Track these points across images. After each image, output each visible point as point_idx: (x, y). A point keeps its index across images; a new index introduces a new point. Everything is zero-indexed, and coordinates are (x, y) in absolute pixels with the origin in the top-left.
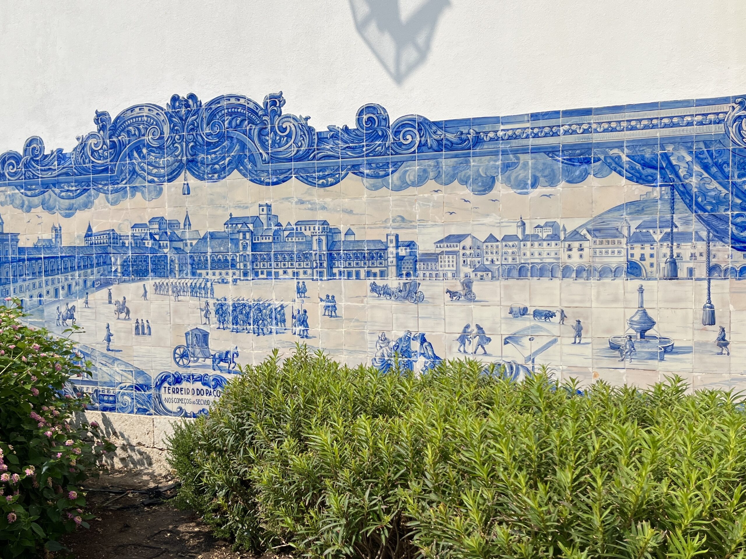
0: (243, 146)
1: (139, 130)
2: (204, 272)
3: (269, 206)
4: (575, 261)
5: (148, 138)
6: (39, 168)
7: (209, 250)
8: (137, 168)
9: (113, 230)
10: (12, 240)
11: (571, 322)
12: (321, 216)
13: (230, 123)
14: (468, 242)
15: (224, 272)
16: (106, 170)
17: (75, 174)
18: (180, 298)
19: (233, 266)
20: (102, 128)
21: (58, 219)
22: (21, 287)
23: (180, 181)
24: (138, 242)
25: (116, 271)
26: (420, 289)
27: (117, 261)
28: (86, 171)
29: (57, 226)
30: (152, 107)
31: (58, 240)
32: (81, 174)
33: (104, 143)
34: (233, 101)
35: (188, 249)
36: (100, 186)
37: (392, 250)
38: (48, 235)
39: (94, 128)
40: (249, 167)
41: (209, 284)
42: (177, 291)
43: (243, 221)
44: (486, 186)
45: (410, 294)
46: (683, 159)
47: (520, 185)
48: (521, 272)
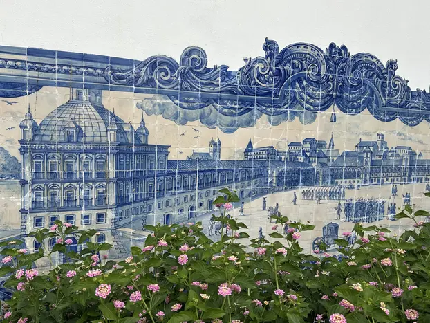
0: (372, 92)
1: (302, 64)
2: (339, 181)
3: (383, 135)
5: (308, 72)
6: (199, 80)
7: (345, 165)
8: (297, 96)
9: (272, 147)
10: (160, 152)
12: (408, 144)
13: (366, 74)
15: (352, 180)
16: (270, 94)
17: (239, 94)
18: (321, 201)
19: (359, 176)
20: (270, 55)
21: (218, 134)
22: (168, 202)
23: (329, 111)
24: (293, 158)
25: (272, 182)
27: (273, 174)
28: (251, 92)
29: (216, 140)
30: (314, 48)
31: (217, 154)
32: (245, 94)
33: (270, 69)
34: (369, 58)
35: (330, 164)
36: (264, 108)
38: (206, 149)
39: (262, 54)
40: (374, 107)
41: (342, 189)
42: (319, 196)
43: (368, 144)
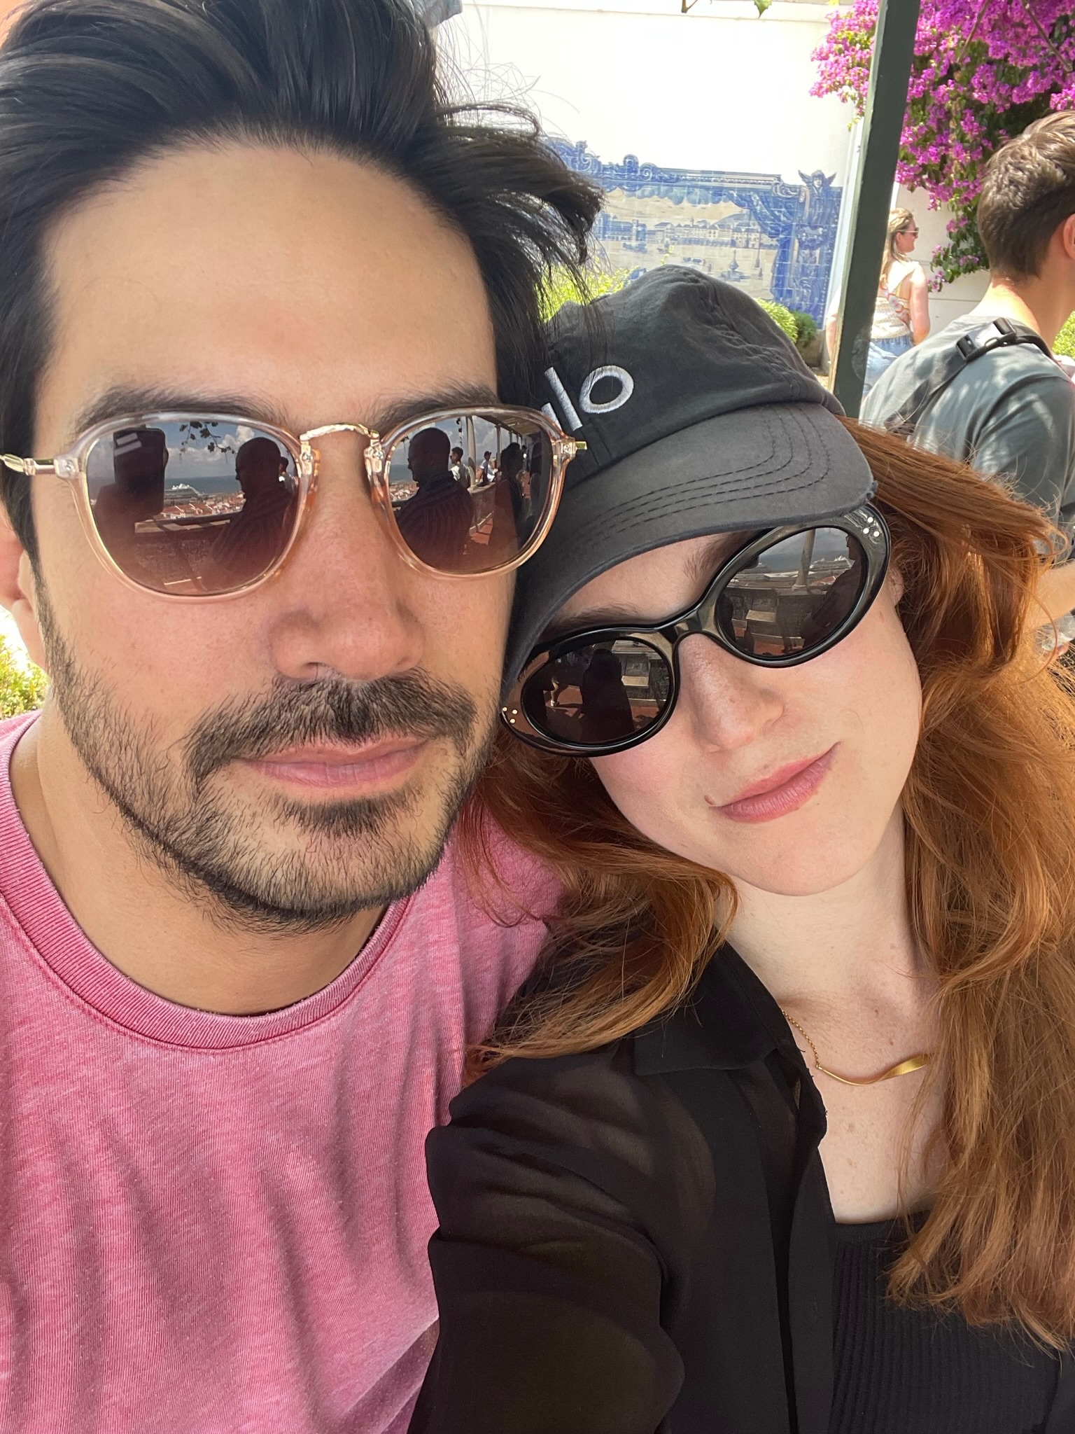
4: (712, 238)
11: (707, 265)
14: (669, 226)
26: (646, 247)
34: (560, 141)
37: (635, 227)
44: (679, 201)
45: (641, 249)
46: (755, 198)
47: (693, 202)
48: (690, 242)
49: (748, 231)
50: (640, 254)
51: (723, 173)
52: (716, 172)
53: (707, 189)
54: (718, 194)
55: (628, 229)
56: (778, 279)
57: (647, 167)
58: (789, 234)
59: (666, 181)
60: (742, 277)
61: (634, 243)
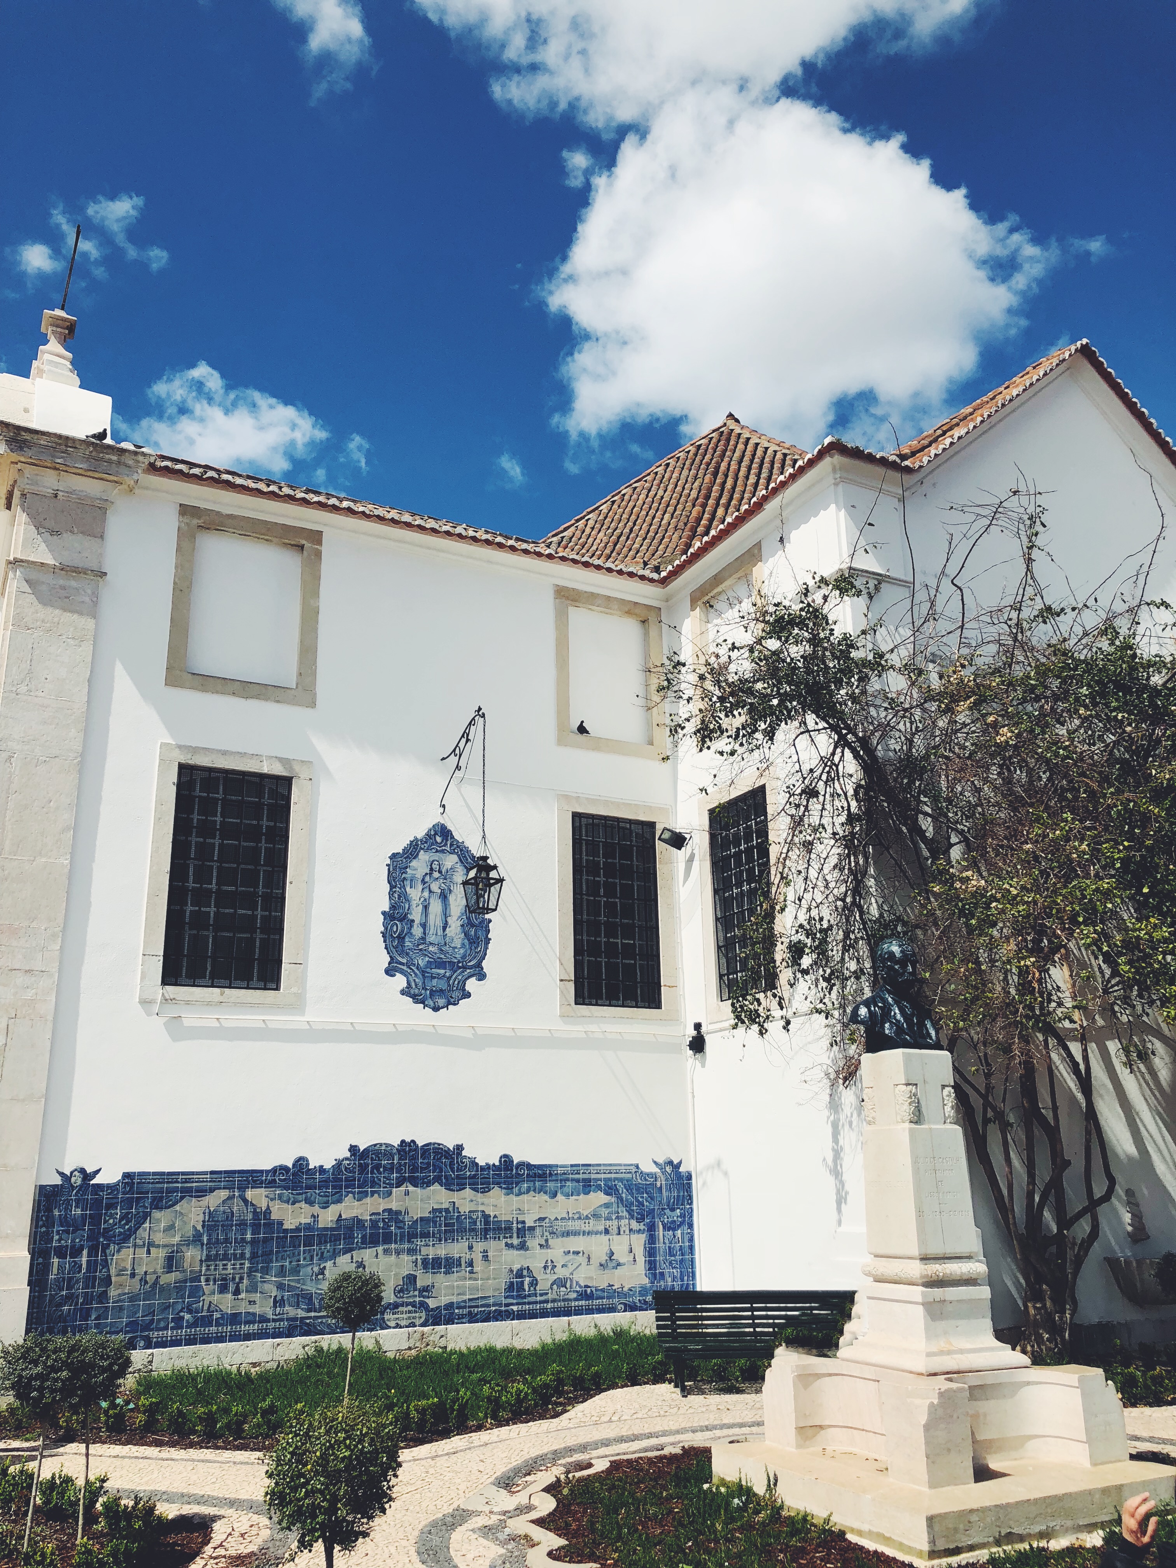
0: (441, 1170)
1: (379, 1157)
2: (415, 1240)
3: (454, 1203)
4: (587, 1229)
5: (384, 1162)
6: (305, 1176)
7: (420, 1227)
8: (376, 1179)
9: (357, 1217)
10: (278, 1224)
11: (586, 1255)
12: (481, 1208)
13: (434, 1157)
14: (547, 1221)
15: (427, 1240)
16: (354, 1180)
17: (332, 1182)
18: (400, 1256)
19: (433, 1236)
20: (354, 1155)
21: (316, 1209)
23: (403, 1188)
24: (374, 1224)
25: (357, 1242)
26: (527, 1244)
27: (358, 1236)
28: (340, 1180)
29: (316, 1214)
30: (387, 1145)
31: (316, 1223)
32: (336, 1182)
33: (354, 1164)
34: (436, 1146)
35: (406, 1227)
36: (350, 1190)
37: (515, 1225)
38: (308, 1221)
39: (348, 1154)
40: (444, 1181)
41: (418, 1247)
42: (398, 1253)
43: (440, 1211)
44: (554, 1195)
45: (523, 1246)
46: (620, 1186)
47: (567, 1195)
48: (567, 1234)
49: (618, 1218)
50: (522, 1252)
51: (590, 1165)
52: (583, 1165)
53: (578, 1181)
54: (587, 1186)
55: (509, 1229)
56: (650, 1262)
57: (521, 1165)
58: (653, 1218)
59: (540, 1176)
60: (619, 1265)
61: (515, 1241)
